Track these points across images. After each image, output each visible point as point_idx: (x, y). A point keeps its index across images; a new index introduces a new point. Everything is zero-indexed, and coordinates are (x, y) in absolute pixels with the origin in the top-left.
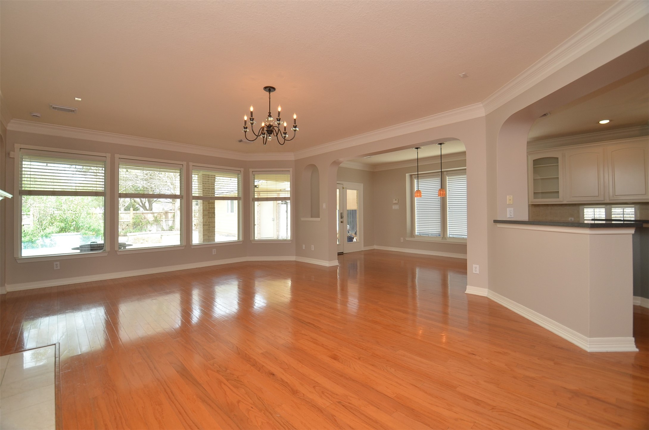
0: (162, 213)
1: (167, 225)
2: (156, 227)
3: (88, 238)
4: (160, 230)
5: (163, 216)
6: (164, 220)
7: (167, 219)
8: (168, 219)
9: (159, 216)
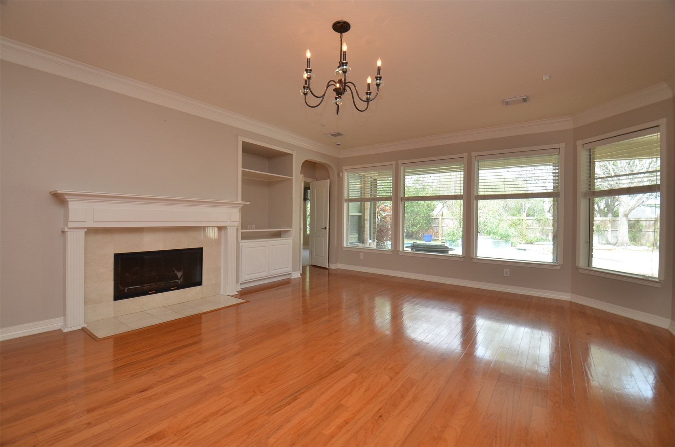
0: (608, 221)
1: (614, 236)
2: (598, 238)
3: (499, 243)
4: (604, 242)
5: (609, 224)
6: (610, 230)
7: (614, 228)
8: (617, 229)
9: (603, 223)
